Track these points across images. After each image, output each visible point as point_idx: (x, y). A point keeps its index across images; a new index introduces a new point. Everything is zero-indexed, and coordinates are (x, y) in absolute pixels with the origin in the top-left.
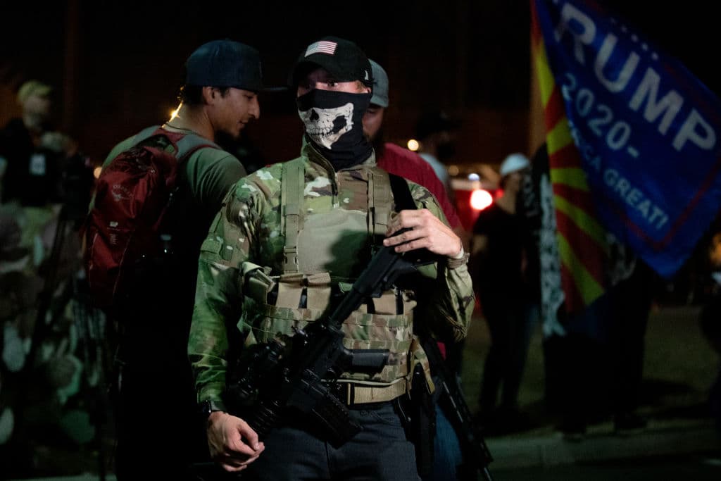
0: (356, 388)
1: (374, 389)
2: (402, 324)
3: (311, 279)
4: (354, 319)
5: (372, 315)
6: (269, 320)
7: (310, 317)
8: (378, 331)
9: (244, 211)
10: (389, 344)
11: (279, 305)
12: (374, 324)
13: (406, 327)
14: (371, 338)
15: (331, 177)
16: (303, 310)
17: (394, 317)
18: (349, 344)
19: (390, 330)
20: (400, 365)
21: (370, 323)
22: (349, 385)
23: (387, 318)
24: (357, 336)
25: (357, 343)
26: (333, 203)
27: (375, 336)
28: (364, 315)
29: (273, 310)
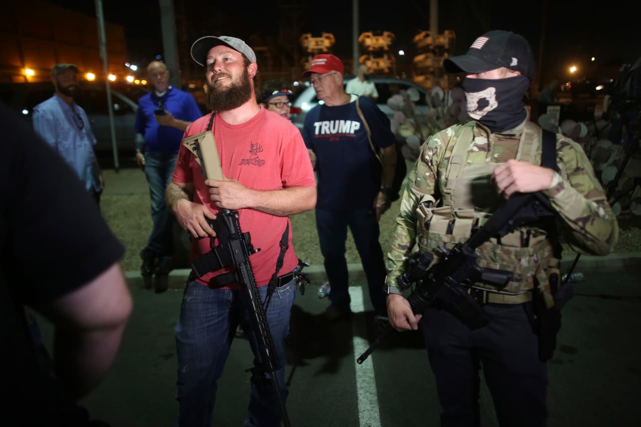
0: (490, 295)
1: (505, 296)
2: (527, 254)
3: (459, 213)
4: (486, 246)
5: (500, 246)
6: (425, 240)
7: (454, 241)
8: (506, 257)
9: (429, 156)
10: (515, 268)
11: (431, 231)
12: (502, 252)
13: (531, 256)
14: (500, 261)
15: (488, 137)
16: (449, 235)
17: (519, 249)
18: (483, 264)
19: (516, 258)
20: (525, 283)
21: (498, 251)
22: (485, 293)
23: (512, 249)
24: (488, 258)
25: (488, 264)
26: (487, 158)
27: (503, 260)
28: (494, 245)
29: (428, 234)
